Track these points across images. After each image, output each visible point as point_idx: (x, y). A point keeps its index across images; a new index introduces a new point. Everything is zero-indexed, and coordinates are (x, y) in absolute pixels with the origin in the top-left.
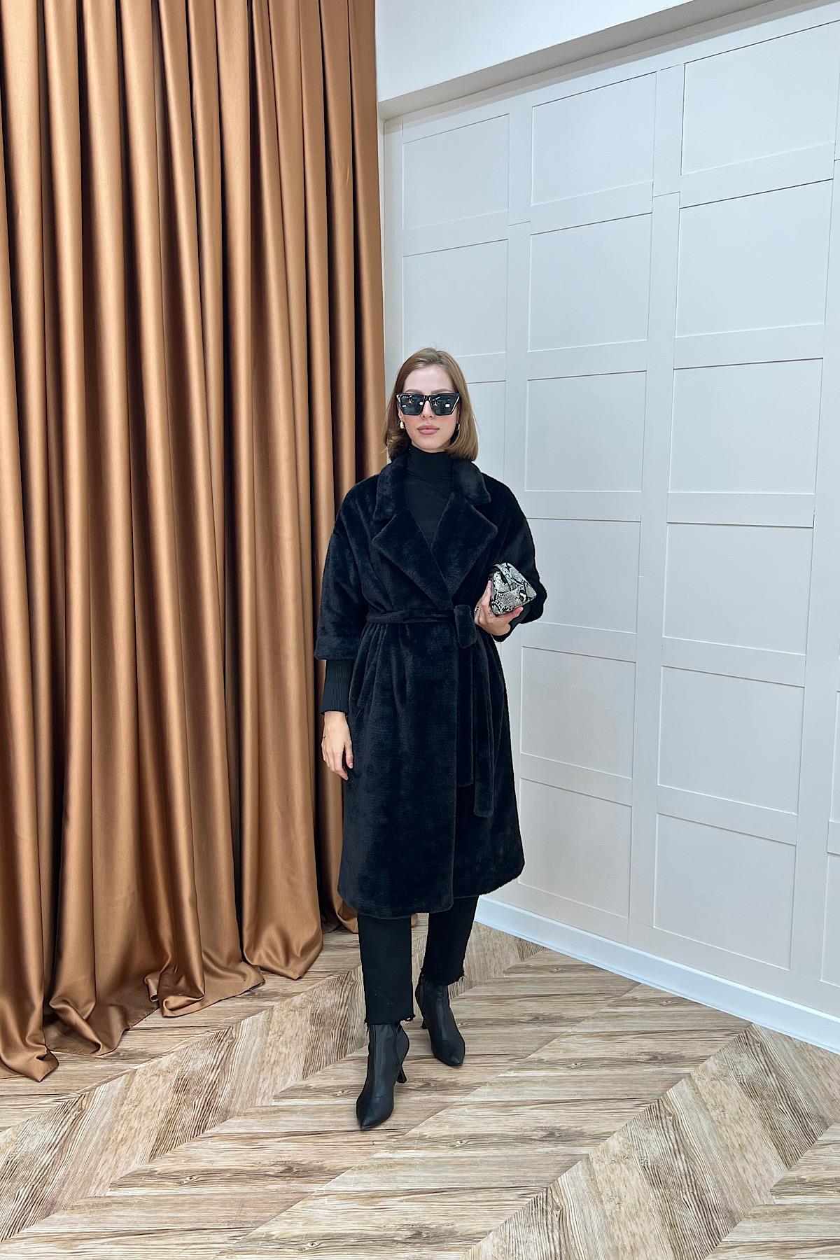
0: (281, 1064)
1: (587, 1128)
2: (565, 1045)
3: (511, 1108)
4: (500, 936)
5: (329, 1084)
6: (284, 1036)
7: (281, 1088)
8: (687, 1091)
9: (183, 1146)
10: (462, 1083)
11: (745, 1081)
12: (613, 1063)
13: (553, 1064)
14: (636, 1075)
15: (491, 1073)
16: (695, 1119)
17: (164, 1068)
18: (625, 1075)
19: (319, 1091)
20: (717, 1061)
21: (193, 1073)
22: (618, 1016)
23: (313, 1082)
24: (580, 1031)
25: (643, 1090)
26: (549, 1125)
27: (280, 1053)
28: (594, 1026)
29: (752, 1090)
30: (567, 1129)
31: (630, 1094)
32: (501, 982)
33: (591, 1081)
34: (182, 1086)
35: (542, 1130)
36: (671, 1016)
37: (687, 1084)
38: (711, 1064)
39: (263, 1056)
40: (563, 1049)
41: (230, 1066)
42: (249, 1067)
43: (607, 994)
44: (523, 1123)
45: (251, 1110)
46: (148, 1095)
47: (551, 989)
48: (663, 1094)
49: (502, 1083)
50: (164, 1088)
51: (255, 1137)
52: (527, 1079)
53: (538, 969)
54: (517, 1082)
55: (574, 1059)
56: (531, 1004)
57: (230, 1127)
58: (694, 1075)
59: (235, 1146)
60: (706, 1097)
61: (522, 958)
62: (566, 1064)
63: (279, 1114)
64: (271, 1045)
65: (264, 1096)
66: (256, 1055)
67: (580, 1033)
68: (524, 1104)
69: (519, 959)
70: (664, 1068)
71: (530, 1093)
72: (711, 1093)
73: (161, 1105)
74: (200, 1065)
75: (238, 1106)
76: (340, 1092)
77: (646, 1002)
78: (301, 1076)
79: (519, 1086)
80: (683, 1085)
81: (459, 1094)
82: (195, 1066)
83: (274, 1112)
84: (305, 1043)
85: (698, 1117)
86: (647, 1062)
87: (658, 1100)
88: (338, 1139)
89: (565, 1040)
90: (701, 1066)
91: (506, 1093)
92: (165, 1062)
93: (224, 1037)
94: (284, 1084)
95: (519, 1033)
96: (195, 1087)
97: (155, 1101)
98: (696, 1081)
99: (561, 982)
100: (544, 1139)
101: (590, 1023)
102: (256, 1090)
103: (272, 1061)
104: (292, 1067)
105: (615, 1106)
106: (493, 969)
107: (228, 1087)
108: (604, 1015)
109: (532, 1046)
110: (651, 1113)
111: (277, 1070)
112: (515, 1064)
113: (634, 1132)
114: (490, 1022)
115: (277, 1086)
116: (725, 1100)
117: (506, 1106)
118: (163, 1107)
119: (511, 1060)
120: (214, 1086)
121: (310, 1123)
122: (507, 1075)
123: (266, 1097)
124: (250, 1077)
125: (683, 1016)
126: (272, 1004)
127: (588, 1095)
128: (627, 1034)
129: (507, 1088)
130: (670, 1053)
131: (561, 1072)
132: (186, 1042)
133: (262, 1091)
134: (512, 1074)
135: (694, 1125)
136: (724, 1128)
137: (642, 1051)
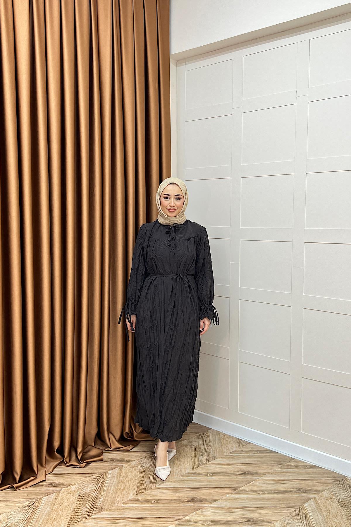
0: (126, 490)
1: (265, 518)
2: (258, 484)
3: (231, 510)
4: (229, 437)
5: (148, 498)
6: (127, 478)
7: (126, 499)
8: (313, 504)
9: (81, 522)
10: (209, 499)
11: (341, 500)
12: (279, 492)
13: (251, 492)
14: (290, 497)
15: (223, 495)
16: (316, 516)
17: (73, 490)
18: (285, 497)
19: (143, 501)
20: (328, 492)
21: (86, 492)
22: (284, 472)
23: (141, 497)
24: (265, 478)
25: (292, 503)
26: (248, 517)
27: (126, 485)
28: (271, 477)
29: (343, 504)
30: (257, 519)
31: (286, 505)
32: (230, 457)
33: (269, 499)
34: (81, 498)
35: (245, 519)
36: (308, 473)
37: (313, 501)
38: (326, 494)
39: (118, 486)
40: (257, 486)
41: (103, 490)
42: (111, 491)
43: (279, 463)
44: (237, 516)
45: (113, 508)
46: (66, 501)
47: (253, 460)
48: (302, 505)
49: (227, 499)
50: (73, 499)
51: (114, 519)
52: (239, 498)
53: (246, 452)
54: (235, 499)
55: (261, 490)
56: (243, 467)
57: (103, 515)
58: (317, 497)
59: (106, 522)
60: (322, 507)
61: (239, 447)
62: (257, 492)
63: (125, 510)
64: (121, 482)
65: (118, 503)
66: (114, 486)
67: (265, 479)
68: (237, 508)
69: (238, 448)
70: (304, 495)
71: (240, 504)
72: (324, 506)
73: (72, 505)
74: (88, 490)
75: (106, 507)
76: (153, 502)
77: (297, 467)
78: (135, 495)
79: (235, 501)
80: (312, 502)
81: (207, 503)
82: (87, 490)
83: (123, 509)
84: (137, 481)
85: (318, 515)
86: (295, 492)
87: (299, 508)
88: (152, 520)
89: (258, 482)
90: (321, 494)
91: (229, 503)
92: (73, 488)
93: (100, 478)
94: (128, 498)
95: (236, 479)
96: (87, 498)
97: (69, 503)
98: (318, 500)
99: (257, 457)
100: (246, 522)
101: (270, 475)
102: (115, 500)
103: (122, 489)
104: (131, 491)
105: (279, 509)
106: (225, 451)
107: (102, 499)
108: (276, 472)
109: (242, 484)
110: (295, 512)
111: (124, 492)
112: (234, 492)
113: (287, 520)
114: (223, 474)
115: (124, 499)
116: (330, 508)
117: (229, 509)
118: (73, 506)
119: (232, 490)
120: (95, 498)
121: (139, 514)
122: (230, 496)
123: (119, 503)
124: (112, 494)
125: (314, 473)
126: (122, 465)
127: (267, 505)
128: (287, 480)
129: (230, 501)
130: (306, 488)
131: (256, 496)
132: (82, 480)
133: (118, 500)
134: (232, 496)
135: (315, 518)
136: (329, 519)
137: (293, 487)
